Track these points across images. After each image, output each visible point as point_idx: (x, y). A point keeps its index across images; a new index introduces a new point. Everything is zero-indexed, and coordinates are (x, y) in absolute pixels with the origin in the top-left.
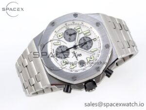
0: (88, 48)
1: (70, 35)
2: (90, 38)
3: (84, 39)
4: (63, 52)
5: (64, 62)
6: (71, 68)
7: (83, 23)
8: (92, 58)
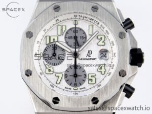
0: (84, 38)
1: (54, 55)
2: (71, 29)
3: (69, 38)
4: (75, 76)
5: (91, 80)
6: (103, 73)
7: (45, 30)
8: (101, 38)
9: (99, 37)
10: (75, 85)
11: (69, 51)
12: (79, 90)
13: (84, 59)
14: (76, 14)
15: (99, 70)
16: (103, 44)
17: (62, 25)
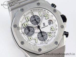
0: (39, 18)
1: (29, 31)
2: (31, 17)
3: (32, 21)
4: (42, 36)
5: (50, 35)
6: (53, 30)
7: (21, 21)
8: (46, 16)
9: (45, 16)
10: (44, 40)
11: (35, 26)
12: (47, 42)
13: (43, 28)
14: (31, 10)
15: (51, 30)
16: (48, 18)
17: (27, 17)
